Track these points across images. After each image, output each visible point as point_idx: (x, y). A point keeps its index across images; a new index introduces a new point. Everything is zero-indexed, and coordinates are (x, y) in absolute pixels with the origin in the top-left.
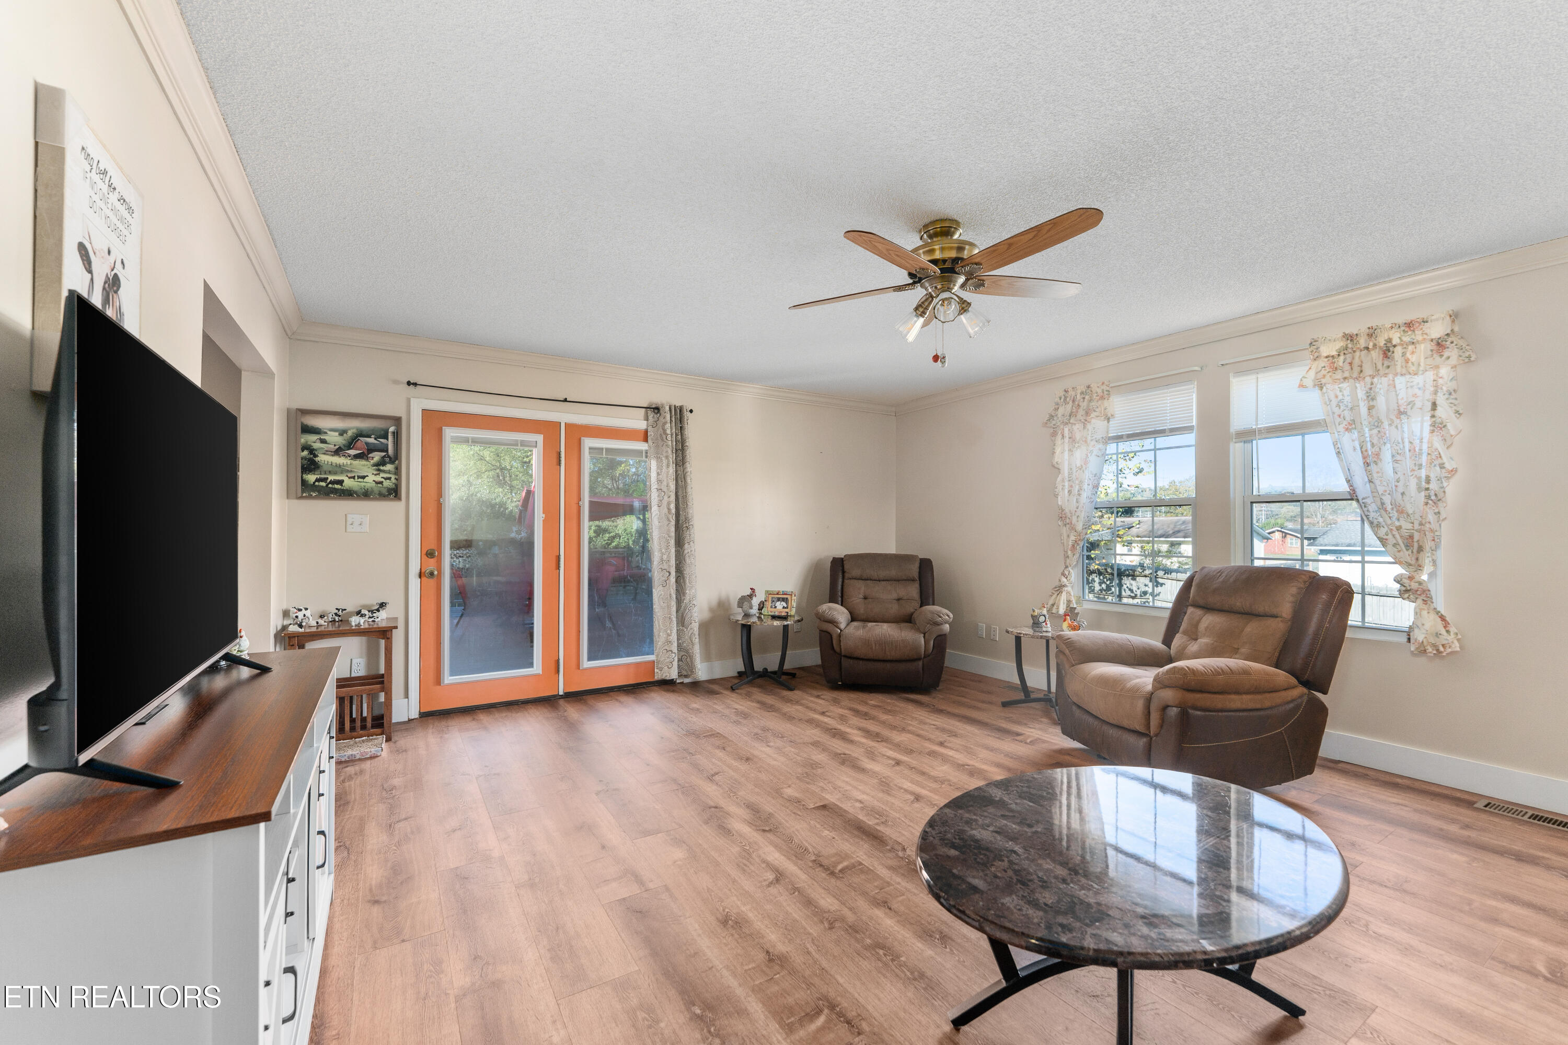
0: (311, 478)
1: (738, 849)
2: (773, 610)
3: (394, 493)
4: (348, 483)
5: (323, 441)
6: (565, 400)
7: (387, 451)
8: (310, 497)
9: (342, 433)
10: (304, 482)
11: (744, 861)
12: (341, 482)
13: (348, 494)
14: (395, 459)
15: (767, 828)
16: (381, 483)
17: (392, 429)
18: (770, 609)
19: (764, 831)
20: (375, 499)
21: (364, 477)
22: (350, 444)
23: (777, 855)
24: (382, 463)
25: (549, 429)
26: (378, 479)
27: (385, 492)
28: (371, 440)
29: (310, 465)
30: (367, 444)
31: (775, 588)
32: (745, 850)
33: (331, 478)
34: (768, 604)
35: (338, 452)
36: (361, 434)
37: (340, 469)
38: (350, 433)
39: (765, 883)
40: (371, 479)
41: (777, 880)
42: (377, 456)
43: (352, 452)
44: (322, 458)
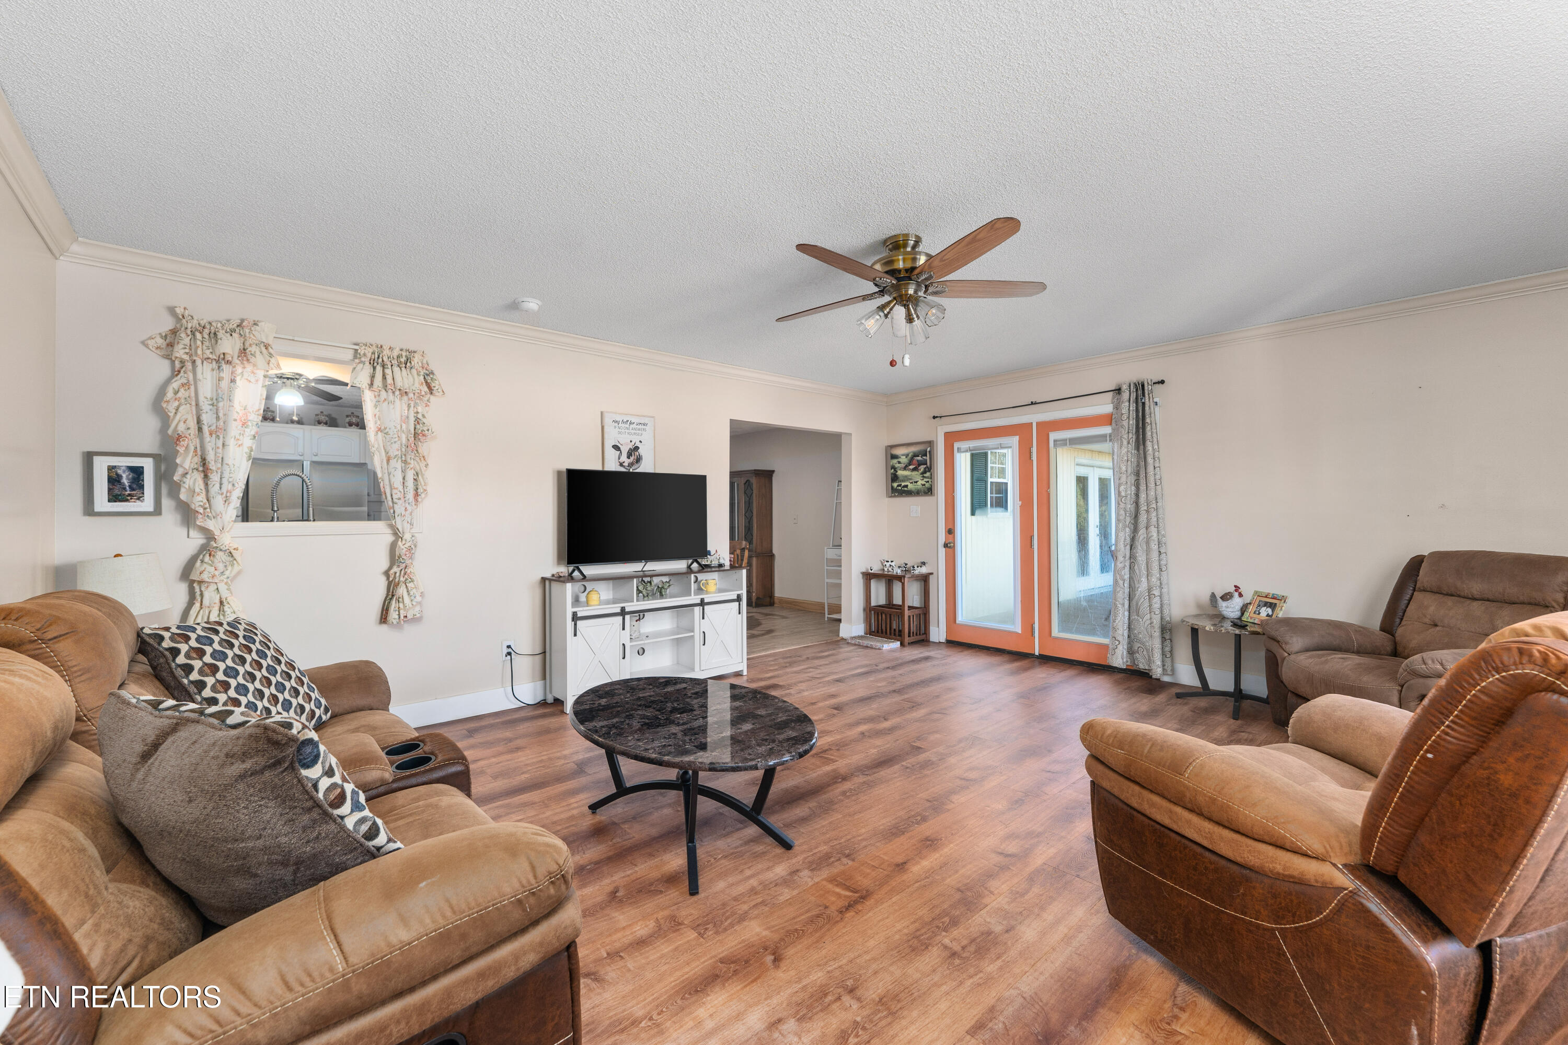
0: (895, 485)
2: (1255, 616)
3: (929, 491)
4: (911, 486)
5: (899, 463)
6: (1032, 404)
7: (926, 464)
8: (895, 496)
9: (907, 456)
10: (892, 487)
12: (906, 486)
13: (909, 493)
14: (929, 469)
16: (924, 485)
17: (928, 450)
18: (1252, 615)
20: (922, 495)
21: (916, 482)
22: (910, 463)
24: (925, 472)
25: (1022, 430)
26: (923, 482)
27: (926, 490)
28: (919, 458)
29: (895, 478)
30: (918, 461)
31: (1265, 589)
33: (903, 484)
34: (1251, 608)
35: (905, 468)
36: (915, 455)
37: (906, 478)
38: (910, 456)
40: (920, 482)
42: (922, 468)
43: (911, 467)
44: (900, 473)
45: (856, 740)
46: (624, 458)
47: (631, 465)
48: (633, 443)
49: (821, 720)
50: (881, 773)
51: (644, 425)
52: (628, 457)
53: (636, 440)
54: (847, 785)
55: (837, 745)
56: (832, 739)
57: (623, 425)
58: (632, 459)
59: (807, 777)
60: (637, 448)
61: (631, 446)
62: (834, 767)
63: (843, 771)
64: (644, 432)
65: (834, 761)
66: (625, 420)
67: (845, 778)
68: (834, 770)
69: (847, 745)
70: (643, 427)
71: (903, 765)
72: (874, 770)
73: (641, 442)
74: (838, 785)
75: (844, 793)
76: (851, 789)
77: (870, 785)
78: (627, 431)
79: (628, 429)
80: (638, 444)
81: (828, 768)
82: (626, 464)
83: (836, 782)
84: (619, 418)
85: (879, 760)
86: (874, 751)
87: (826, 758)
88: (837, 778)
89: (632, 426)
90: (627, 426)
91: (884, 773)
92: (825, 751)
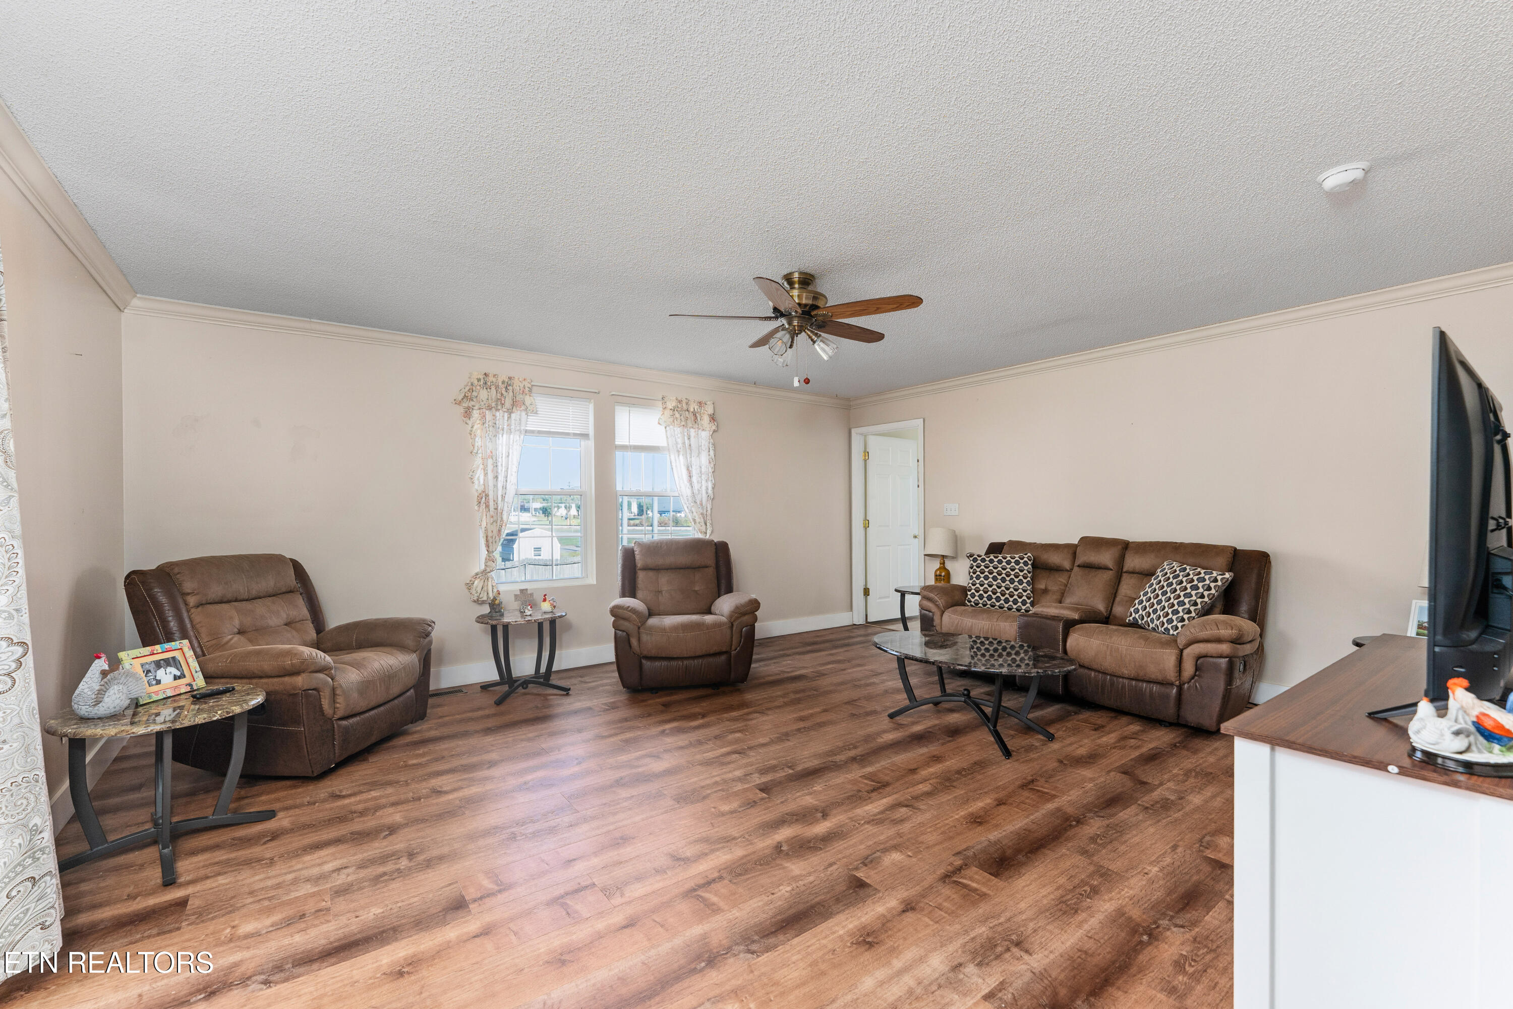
45: (836, 804)
49: (885, 851)
50: (818, 763)
54: (852, 753)
55: (860, 798)
56: (867, 808)
59: (889, 761)
62: (864, 770)
63: (855, 766)
65: (863, 777)
67: (854, 759)
68: (864, 767)
69: (848, 798)
71: (793, 769)
72: (822, 766)
74: (860, 754)
75: (855, 747)
76: (849, 750)
77: (832, 753)
81: (869, 769)
83: (862, 756)
85: (814, 776)
86: (818, 788)
87: (873, 781)
88: (862, 760)
91: (815, 763)
92: (873, 790)
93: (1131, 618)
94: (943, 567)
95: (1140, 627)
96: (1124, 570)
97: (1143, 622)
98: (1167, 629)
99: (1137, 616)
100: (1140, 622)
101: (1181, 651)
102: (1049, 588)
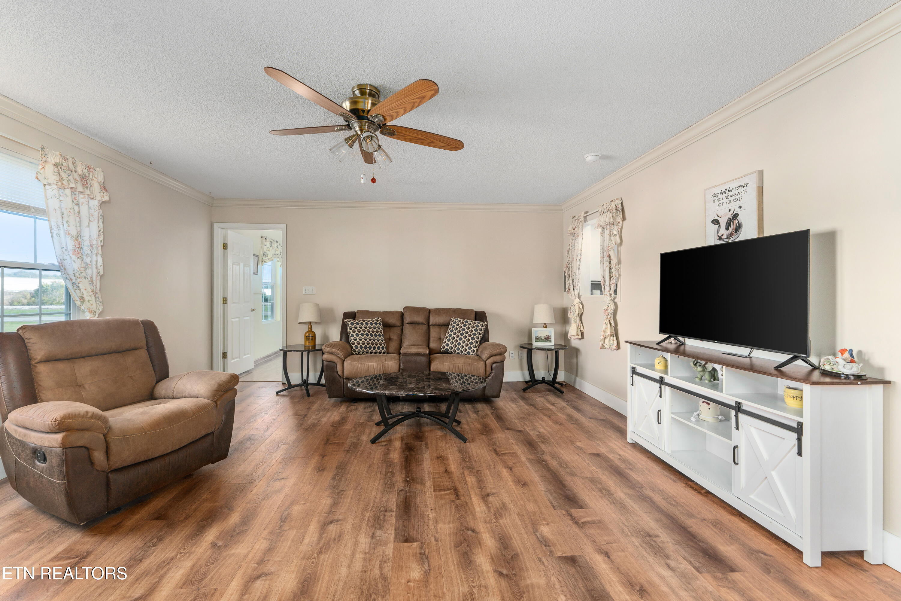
1: (501, 521)
11: (501, 511)
15: (470, 532)
19: (473, 531)
23: (478, 509)
32: (496, 519)
39: (496, 495)
41: (488, 495)
46: (723, 232)
47: (731, 235)
48: (732, 212)
51: (744, 186)
52: (727, 229)
53: (734, 207)
57: (722, 196)
58: (731, 229)
60: (736, 216)
61: (729, 215)
64: (743, 195)
66: (723, 190)
70: (743, 189)
73: (740, 207)
78: (726, 200)
79: (726, 198)
80: (738, 211)
82: (724, 237)
84: (717, 191)
89: (731, 193)
90: (726, 195)
93: (444, 349)
94: (310, 330)
95: (451, 353)
96: (430, 324)
97: (452, 350)
98: (469, 353)
99: (448, 348)
100: (450, 350)
101: (485, 362)
102: (392, 337)
